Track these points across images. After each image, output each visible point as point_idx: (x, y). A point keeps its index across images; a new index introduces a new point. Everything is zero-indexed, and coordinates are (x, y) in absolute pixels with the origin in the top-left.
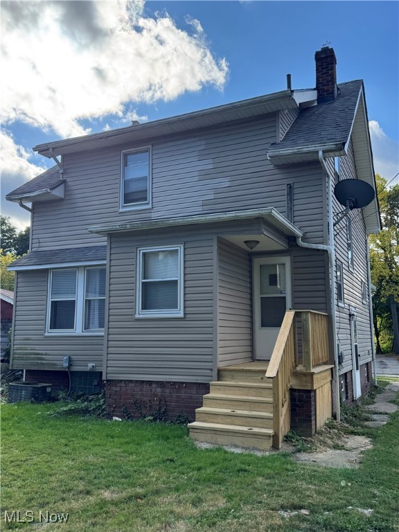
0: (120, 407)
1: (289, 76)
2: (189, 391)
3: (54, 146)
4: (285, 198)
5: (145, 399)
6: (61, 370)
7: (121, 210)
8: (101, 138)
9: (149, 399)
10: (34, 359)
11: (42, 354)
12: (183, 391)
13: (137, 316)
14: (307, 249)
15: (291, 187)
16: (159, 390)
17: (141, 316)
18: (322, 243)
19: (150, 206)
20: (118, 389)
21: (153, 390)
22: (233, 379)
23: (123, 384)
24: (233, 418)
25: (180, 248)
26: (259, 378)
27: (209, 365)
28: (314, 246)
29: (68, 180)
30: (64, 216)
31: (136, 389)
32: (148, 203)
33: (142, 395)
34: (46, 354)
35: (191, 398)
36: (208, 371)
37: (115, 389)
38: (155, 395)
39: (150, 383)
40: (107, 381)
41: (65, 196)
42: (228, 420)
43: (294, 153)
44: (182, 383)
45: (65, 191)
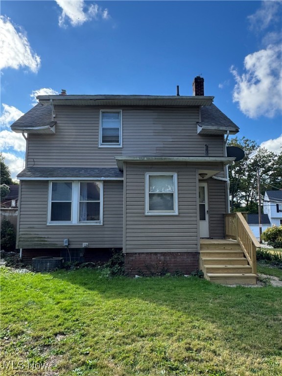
0: (135, 269)
1: (178, 87)
2: (182, 257)
3: (54, 98)
4: (204, 152)
5: (153, 263)
6: (61, 247)
7: (100, 146)
8: (91, 100)
9: (156, 263)
10: (38, 241)
11: (45, 238)
12: (178, 257)
13: (146, 214)
14: (216, 179)
15: (207, 147)
16: (162, 258)
17: (150, 214)
18: (224, 177)
19: (121, 146)
20: (134, 258)
21: (159, 258)
22: (208, 249)
23: (137, 255)
24: (228, 270)
25: (175, 175)
26: (223, 248)
27: (195, 242)
28: (221, 179)
29: (58, 122)
30: (55, 145)
31: (147, 258)
32: (120, 145)
33: (151, 261)
34: (48, 238)
35: (183, 261)
36: (194, 245)
37: (131, 258)
38: (160, 261)
39: (156, 254)
40: (127, 253)
41: (56, 132)
42: (226, 271)
43: (215, 130)
44: (178, 253)
45: (56, 129)
